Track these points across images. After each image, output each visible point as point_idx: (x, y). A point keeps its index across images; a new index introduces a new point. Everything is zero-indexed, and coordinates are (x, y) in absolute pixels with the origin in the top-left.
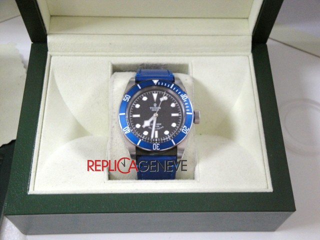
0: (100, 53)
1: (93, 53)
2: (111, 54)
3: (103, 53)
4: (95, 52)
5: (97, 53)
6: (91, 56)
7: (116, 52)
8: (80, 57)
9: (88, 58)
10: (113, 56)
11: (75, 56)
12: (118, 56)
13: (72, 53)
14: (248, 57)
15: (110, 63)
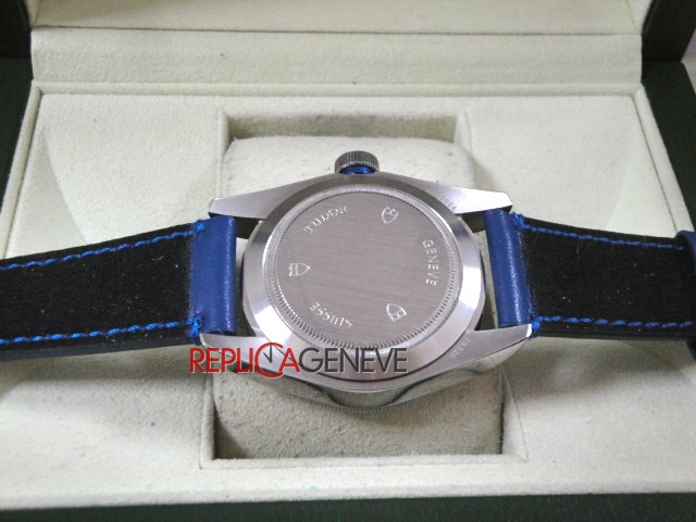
0: (190, 86)
1: (171, 86)
2: (227, 86)
3: (200, 86)
4: (177, 81)
5: (182, 86)
6: (163, 93)
7: (240, 82)
8: (129, 97)
9: (153, 99)
10: (232, 94)
11: (115, 93)
12: (245, 94)
13: (106, 85)
14: (632, 97)
15: (220, 113)
